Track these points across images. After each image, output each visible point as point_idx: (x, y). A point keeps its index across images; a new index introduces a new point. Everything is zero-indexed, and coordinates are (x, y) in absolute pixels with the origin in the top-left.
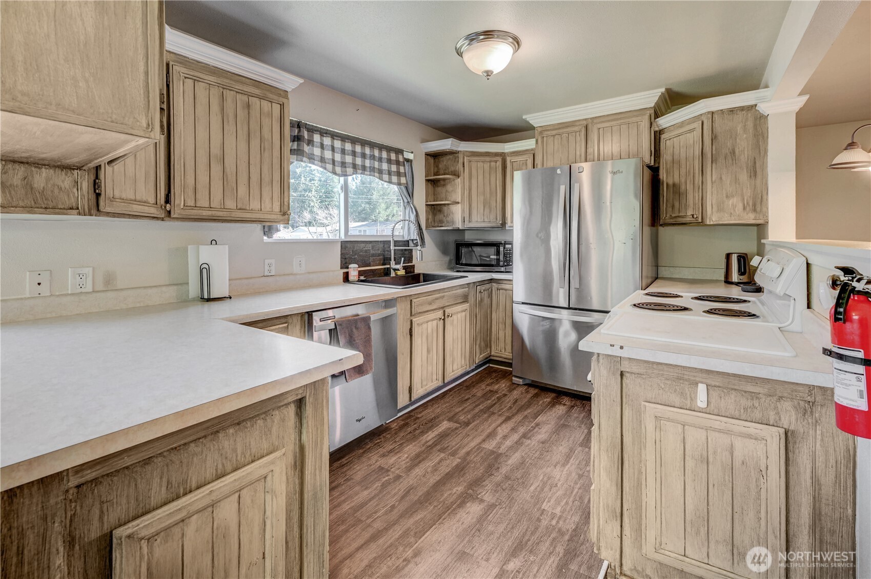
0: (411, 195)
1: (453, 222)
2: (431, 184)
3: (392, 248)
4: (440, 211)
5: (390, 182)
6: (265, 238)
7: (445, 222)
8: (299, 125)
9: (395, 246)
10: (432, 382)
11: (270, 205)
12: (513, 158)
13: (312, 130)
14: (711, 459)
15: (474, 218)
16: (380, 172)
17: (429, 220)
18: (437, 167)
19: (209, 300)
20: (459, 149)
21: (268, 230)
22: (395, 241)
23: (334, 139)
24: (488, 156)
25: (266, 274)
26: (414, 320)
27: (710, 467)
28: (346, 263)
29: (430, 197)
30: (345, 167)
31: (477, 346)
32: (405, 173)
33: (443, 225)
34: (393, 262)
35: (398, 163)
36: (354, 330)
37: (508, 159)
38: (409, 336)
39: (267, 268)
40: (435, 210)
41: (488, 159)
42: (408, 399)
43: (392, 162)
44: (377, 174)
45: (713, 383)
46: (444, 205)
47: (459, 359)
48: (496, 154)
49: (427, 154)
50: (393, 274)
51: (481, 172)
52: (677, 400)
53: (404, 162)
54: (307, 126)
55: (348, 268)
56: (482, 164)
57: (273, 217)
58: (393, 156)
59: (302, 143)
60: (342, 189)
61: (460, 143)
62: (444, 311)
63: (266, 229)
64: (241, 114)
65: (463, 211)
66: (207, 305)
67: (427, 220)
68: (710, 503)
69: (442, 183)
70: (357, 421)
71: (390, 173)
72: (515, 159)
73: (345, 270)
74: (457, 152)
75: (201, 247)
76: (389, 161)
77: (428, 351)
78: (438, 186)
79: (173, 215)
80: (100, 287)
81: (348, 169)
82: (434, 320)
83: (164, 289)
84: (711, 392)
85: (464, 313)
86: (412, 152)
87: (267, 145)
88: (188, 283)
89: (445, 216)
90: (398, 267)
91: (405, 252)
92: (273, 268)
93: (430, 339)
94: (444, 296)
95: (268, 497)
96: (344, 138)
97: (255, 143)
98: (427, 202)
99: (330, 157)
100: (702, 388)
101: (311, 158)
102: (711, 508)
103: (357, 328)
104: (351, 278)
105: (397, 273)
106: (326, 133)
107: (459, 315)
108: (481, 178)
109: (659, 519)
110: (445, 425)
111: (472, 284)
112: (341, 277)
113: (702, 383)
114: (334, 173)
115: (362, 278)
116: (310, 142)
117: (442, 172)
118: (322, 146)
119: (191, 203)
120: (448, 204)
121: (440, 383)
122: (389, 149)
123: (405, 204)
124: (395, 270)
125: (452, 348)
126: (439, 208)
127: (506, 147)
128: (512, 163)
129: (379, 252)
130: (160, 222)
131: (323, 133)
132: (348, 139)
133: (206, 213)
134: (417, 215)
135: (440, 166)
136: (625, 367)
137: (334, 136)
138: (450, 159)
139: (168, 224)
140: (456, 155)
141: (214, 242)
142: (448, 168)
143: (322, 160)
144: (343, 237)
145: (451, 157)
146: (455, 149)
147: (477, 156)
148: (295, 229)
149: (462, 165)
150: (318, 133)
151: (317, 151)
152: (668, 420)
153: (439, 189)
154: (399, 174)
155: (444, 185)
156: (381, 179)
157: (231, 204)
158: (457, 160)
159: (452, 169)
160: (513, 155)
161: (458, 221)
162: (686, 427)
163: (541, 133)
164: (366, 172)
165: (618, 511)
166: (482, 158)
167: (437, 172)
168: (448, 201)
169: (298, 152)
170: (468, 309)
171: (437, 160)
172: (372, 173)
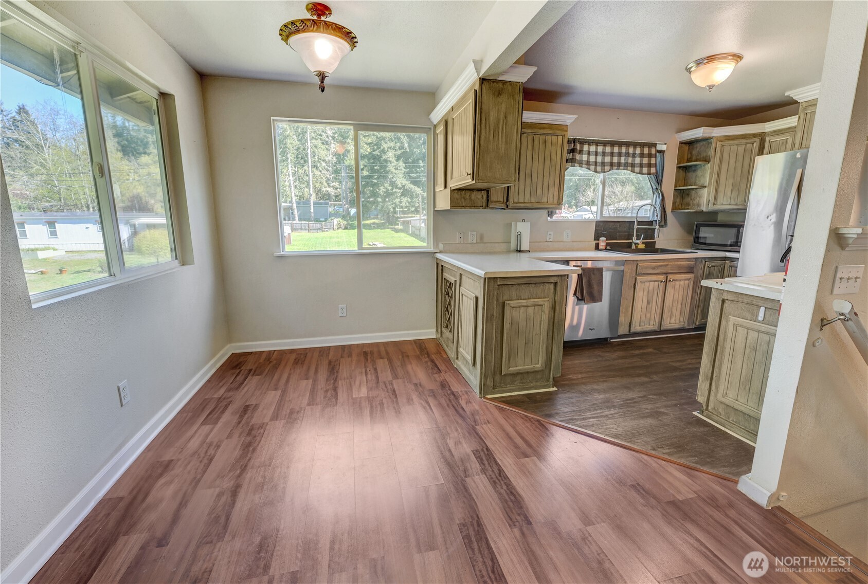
0: (659, 182)
1: (699, 205)
2: (682, 170)
3: (635, 226)
4: (688, 195)
5: (641, 173)
6: (549, 218)
7: (692, 205)
8: (574, 141)
9: (638, 225)
10: (649, 325)
11: (552, 199)
12: (772, 137)
13: (582, 142)
14: (758, 348)
15: (719, 201)
16: (633, 165)
17: (677, 204)
18: (691, 153)
19: (520, 251)
20: (712, 135)
21: (551, 214)
22: (639, 222)
23: (598, 146)
24: (745, 138)
25: (548, 240)
26: (638, 278)
27: (757, 352)
28: (598, 236)
29: (680, 182)
30: (604, 166)
31: (699, 312)
32: (656, 164)
33: (689, 207)
34: (635, 238)
35: (650, 156)
36: (592, 275)
37: (768, 139)
38: (633, 289)
39: (548, 237)
40: (683, 195)
41: (744, 141)
42: (628, 330)
43: (645, 156)
44: (629, 168)
45: (768, 307)
46: (693, 189)
47: (678, 316)
48: (755, 135)
49: (681, 143)
50: (634, 247)
51: (733, 156)
52: (748, 315)
53: (656, 154)
54: (580, 140)
55: (599, 240)
56: (736, 147)
57: (554, 206)
58: (646, 151)
59: (575, 153)
60: (601, 182)
61: (714, 130)
62: (667, 277)
63: (550, 213)
64: (542, 147)
65: (709, 194)
66: (519, 254)
67: (674, 203)
68: (754, 373)
69: (693, 169)
70: (590, 329)
71: (641, 165)
72: (774, 139)
73: (597, 242)
74: (711, 138)
75: (518, 223)
76: (642, 155)
77: (648, 303)
78: (689, 172)
79: (509, 207)
80: (479, 241)
81: (606, 167)
82: (656, 281)
83: (501, 244)
84: (767, 312)
85: (687, 282)
86: (666, 144)
87: (553, 163)
88: (510, 242)
89: (691, 199)
90: (638, 241)
91: (647, 229)
92: (552, 237)
93: (650, 295)
94: (667, 265)
95: (543, 313)
96: (605, 144)
97: (547, 162)
98: (676, 186)
99: (594, 160)
100: (762, 309)
101: (581, 164)
102: (753, 375)
103: (594, 274)
104: (600, 247)
105: (637, 246)
106: (592, 143)
107: (682, 282)
108: (732, 161)
109: (727, 380)
110: (650, 350)
111: (700, 259)
112: (594, 246)
113: (763, 306)
114: (596, 171)
115: (608, 248)
116: (581, 152)
117: (694, 158)
118: (589, 153)
119: (516, 201)
120: (696, 189)
121: (656, 328)
122: (642, 145)
123: (654, 191)
124: (636, 244)
125: (671, 306)
126: (688, 192)
127: (766, 126)
128: (770, 143)
129: (625, 230)
130: (504, 210)
131: (590, 143)
132: (608, 144)
133: (522, 205)
134: (663, 200)
135: (694, 152)
136: (725, 296)
137: (597, 143)
138: (703, 145)
139: (507, 211)
140: (710, 141)
141: (524, 220)
142: (700, 154)
143: (588, 163)
144: (599, 219)
145: (705, 143)
146: (707, 135)
147: (732, 139)
148: (579, 209)
149: (714, 150)
150: (587, 143)
151: (585, 157)
152: (740, 326)
153: (690, 174)
154: (649, 165)
155: (695, 171)
156: (633, 171)
157: (533, 200)
158: (710, 145)
159: (703, 155)
160: (773, 134)
161: (702, 205)
162: (749, 330)
163: (805, 108)
164: (620, 168)
165: (710, 375)
166: (736, 142)
167: (690, 158)
168: (696, 185)
169: (572, 161)
170: (693, 279)
171: (691, 147)
172: (626, 168)
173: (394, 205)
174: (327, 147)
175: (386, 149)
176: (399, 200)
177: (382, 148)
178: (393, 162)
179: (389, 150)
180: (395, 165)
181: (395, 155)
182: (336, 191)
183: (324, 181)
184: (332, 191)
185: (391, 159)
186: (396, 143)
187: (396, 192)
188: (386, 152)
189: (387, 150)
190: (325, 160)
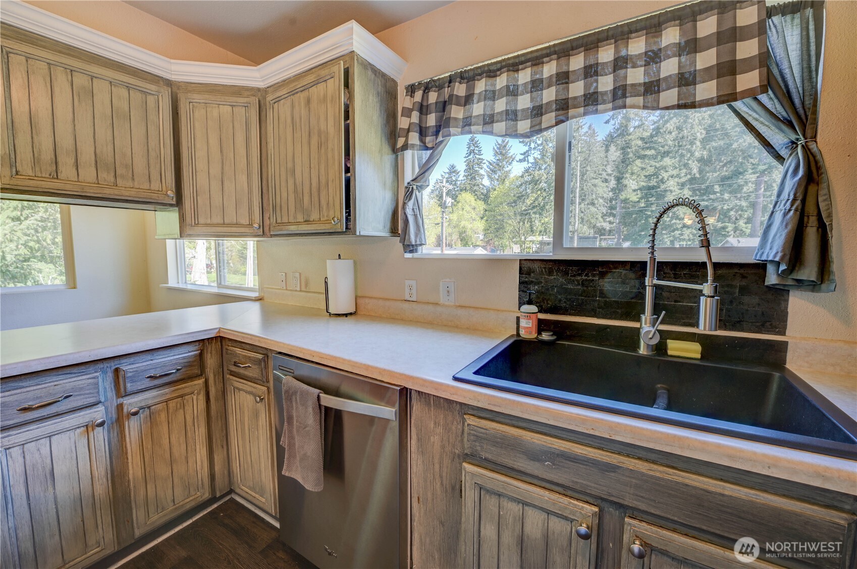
25: (408, 298)
39: (407, 290)
173: (671, 238)
174: (607, 184)
175: (666, 178)
176: (680, 232)
177: (660, 177)
178: (675, 191)
179: (670, 178)
180: (677, 193)
181: (678, 183)
182: (612, 226)
183: (599, 216)
184: (607, 226)
185: (671, 188)
186: (680, 170)
187: (675, 223)
188: (666, 182)
189: (668, 179)
190: (603, 197)
